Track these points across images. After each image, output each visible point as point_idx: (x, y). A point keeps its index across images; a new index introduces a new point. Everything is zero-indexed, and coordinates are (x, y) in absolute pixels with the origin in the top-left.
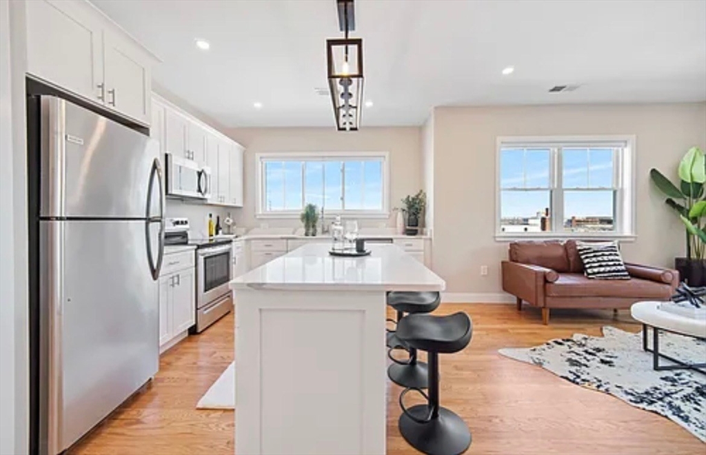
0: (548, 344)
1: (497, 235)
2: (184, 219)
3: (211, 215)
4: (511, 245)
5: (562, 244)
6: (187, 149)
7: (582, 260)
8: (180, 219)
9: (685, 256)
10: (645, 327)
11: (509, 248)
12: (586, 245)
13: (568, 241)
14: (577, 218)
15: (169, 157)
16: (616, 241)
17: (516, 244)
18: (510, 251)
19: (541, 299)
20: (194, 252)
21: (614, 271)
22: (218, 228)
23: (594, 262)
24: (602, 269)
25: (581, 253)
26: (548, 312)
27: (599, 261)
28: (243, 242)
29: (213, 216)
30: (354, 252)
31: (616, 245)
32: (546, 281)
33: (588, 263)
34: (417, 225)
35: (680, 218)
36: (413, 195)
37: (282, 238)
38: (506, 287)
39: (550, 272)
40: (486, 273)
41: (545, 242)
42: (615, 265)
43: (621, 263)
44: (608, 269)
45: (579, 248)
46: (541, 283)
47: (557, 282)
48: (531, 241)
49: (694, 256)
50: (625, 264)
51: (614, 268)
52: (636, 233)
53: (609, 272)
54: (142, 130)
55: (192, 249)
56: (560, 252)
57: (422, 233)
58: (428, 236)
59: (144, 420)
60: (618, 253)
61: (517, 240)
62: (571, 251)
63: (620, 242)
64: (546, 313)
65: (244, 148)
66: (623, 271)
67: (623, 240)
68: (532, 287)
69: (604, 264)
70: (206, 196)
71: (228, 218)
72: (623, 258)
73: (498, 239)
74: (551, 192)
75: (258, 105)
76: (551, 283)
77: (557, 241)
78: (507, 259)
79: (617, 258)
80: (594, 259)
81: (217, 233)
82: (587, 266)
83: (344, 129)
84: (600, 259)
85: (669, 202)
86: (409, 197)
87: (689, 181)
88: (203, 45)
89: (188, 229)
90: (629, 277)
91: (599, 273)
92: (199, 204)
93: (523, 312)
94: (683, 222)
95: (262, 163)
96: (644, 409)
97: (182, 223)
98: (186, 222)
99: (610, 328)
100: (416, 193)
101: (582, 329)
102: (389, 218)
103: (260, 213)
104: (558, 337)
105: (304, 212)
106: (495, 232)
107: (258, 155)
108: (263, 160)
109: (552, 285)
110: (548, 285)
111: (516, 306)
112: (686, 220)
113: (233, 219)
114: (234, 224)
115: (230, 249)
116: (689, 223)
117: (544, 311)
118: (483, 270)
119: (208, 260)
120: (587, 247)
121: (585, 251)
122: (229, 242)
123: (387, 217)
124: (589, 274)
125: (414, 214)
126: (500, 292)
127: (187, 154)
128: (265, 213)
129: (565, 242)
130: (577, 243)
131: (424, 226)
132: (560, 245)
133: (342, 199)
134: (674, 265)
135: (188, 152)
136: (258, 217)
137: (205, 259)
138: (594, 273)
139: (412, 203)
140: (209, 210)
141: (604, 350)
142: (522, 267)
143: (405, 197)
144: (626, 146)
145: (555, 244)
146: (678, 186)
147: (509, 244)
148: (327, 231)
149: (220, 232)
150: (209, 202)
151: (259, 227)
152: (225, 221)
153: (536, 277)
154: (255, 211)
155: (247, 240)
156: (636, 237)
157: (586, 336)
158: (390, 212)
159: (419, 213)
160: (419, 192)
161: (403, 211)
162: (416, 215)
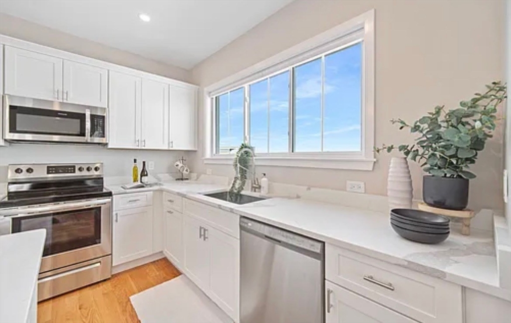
3: (135, 161)
6: (56, 89)
95: (212, 99)
151: (206, 173)
154: (203, 155)
158: (375, 157)
159: (471, 160)
160: (483, 91)
161: (407, 153)
162: (456, 167)
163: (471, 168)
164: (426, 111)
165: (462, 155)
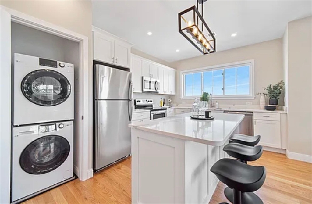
2: (151, 100)
3: (161, 98)
6: (150, 74)
8: (149, 100)
15: (143, 78)
20: (149, 112)
22: (164, 103)
28: (172, 109)
29: (162, 98)
30: (204, 117)
34: (277, 104)
36: (274, 84)
37: (189, 109)
54: (126, 70)
55: (149, 111)
57: (282, 110)
58: (285, 112)
59: (121, 169)
65: (176, 70)
70: (158, 91)
71: (169, 100)
75: (177, 51)
81: (164, 105)
83: (207, 53)
86: (271, 86)
88: (150, 34)
89: (153, 104)
92: (155, 94)
95: (183, 75)
97: (150, 101)
98: (152, 101)
100: (277, 83)
102: (254, 99)
103: (182, 97)
105: (202, 96)
107: (181, 72)
108: (184, 74)
113: (171, 100)
114: (172, 102)
115: (166, 112)
119: (155, 116)
122: (166, 109)
123: (254, 98)
125: (274, 97)
127: (150, 76)
128: (185, 97)
131: (283, 104)
133: (223, 89)
135: (151, 75)
136: (182, 99)
137: (154, 115)
139: (272, 90)
140: (160, 97)
143: (268, 85)
148: (214, 106)
149: (165, 105)
150: (159, 93)
151: (182, 103)
152: (168, 101)
154: (180, 96)
155: (175, 109)
158: (255, 96)
159: (278, 96)
160: (280, 82)
161: (265, 95)
162: (276, 97)
163: (279, 97)
165: (277, 95)
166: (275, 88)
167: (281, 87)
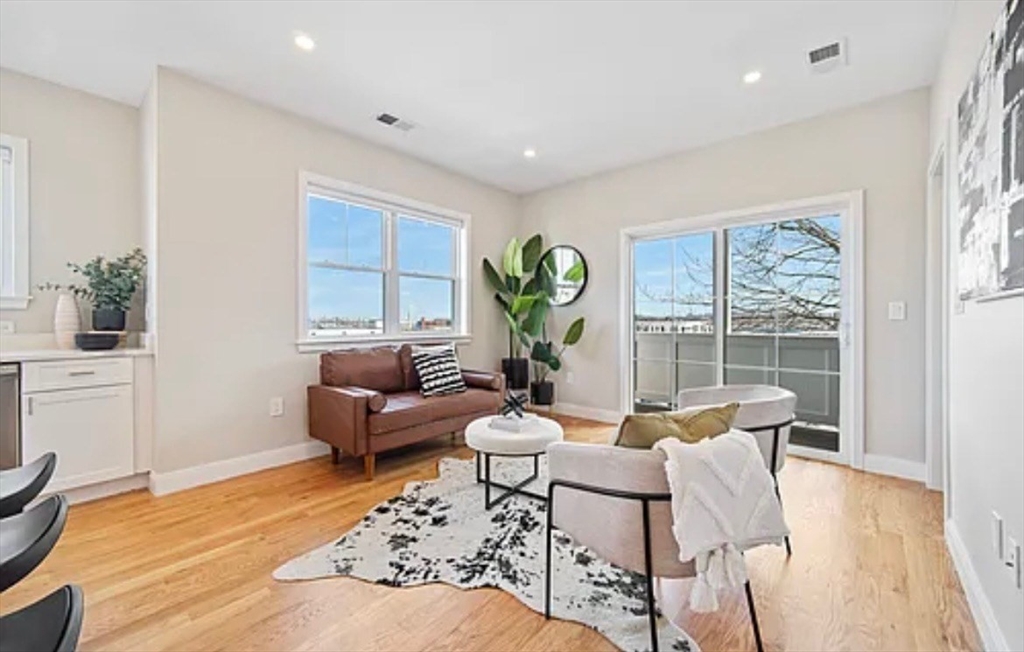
0: (367, 519)
1: (300, 341)
4: (323, 356)
5: (395, 351)
7: (417, 372)
9: (508, 356)
10: (478, 453)
11: (319, 363)
12: (422, 351)
13: (403, 347)
14: (427, 320)
16: (453, 343)
17: (329, 354)
18: (322, 368)
19: (362, 443)
21: (452, 383)
23: (430, 373)
24: (438, 382)
25: (417, 361)
26: (373, 459)
27: (436, 371)
31: (453, 349)
32: (369, 412)
33: (424, 375)
34: (122, 328)
35: (504, 315)
36: (111, 257)
38: (315, 430)
39: (375, 396)
40: (280, 412)
41: (374, 349)
42: (452, 374)
43: (458, 371)
44: (445, 380)
45: (413, 355)
46: (362, 416)
47: (385, 410)
48: (352, 350)
49: (515, 356)
50: (462, 371)
51: (451, 379)
52: (472, 332)
53: (446, 384)
56: (393, 362)
57: (138, 345)
58: (146, 351)
60: (455, 359)
61: (330, 349)
62: (406, 360)
63: (456, 345)
64: (371, 461)
66: (459, 381)
67: (461, 342)
68: (350, 425)
69: (440, 374)
72: (460, 364)
73: (302, 348)
74: (384, 275)
76: (378, 412)
77: (389, 347)
78: (316, 381)
79: (453, 364)
80: (430, 370)
82: (423, 379)
84: (436, 368)
85: (498, 297)
86: (99, 261)
87: (511, 274)
90: (465, 388)
91: (436, 387)
93: (340, 466)
94: (506, 319)
96: (476, 588)
99: (446, 459)
100: (122, 256)
101: (416, 472)
102: (25, 310)
104: (383, 500)
106: (297, 335)
109: (377, 416)
110: (372, 417)
111: (330, 459)
112: (509, 316)
116: (511, 320)
117: (367, 458)
118: (276, 405)
120: (423, 353)
121: (422, 359)
123: (23, 305)
124: (425, 391)
125: (112, 301)
126: (306, 440)
129: (399, 349)
130: (413, 348)
131: (142, 326)
132: (392, 352)
134: (500, 368)
138: (431, 389)
139: (106, 276)
141: (437, 499)
142: (335, 392)
144: (462, 227)
145: (386, 351)
146: (503, 278)
147: (318, 356)
153: (355, 407)
156: (472, 338)
157: (419, 483)
158: (30, 294)
159: (126, 298)
160: (132, 253)
161: (77, 292)
162: (119, 303)
163: (127, 303)
164: (91, 259)
165: (123, 295)
166: (116, 270)
167: (136, 271)
